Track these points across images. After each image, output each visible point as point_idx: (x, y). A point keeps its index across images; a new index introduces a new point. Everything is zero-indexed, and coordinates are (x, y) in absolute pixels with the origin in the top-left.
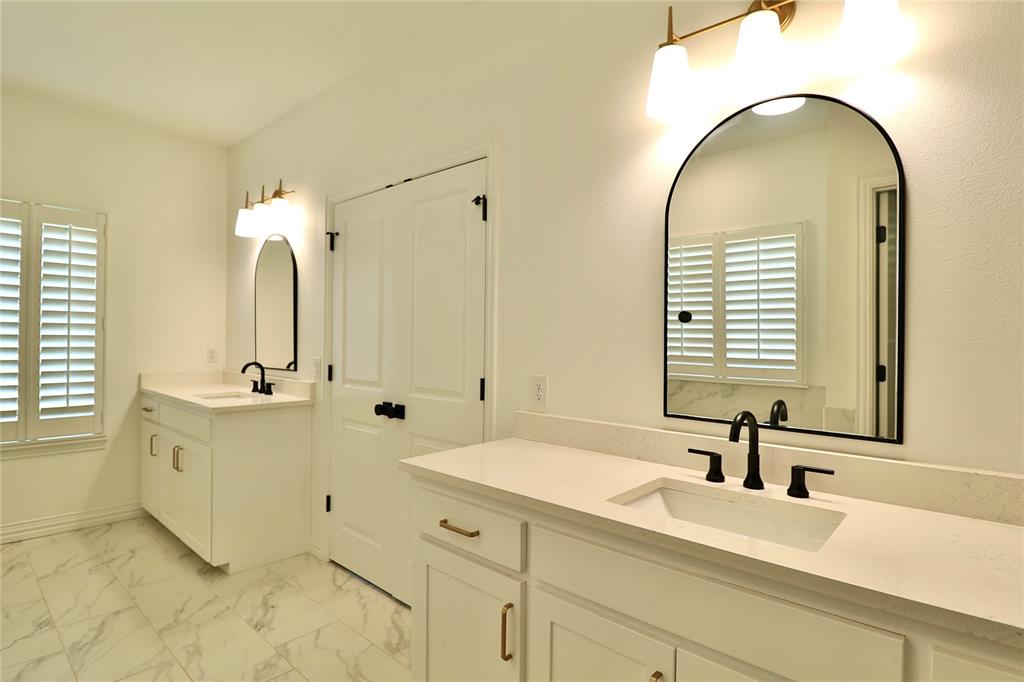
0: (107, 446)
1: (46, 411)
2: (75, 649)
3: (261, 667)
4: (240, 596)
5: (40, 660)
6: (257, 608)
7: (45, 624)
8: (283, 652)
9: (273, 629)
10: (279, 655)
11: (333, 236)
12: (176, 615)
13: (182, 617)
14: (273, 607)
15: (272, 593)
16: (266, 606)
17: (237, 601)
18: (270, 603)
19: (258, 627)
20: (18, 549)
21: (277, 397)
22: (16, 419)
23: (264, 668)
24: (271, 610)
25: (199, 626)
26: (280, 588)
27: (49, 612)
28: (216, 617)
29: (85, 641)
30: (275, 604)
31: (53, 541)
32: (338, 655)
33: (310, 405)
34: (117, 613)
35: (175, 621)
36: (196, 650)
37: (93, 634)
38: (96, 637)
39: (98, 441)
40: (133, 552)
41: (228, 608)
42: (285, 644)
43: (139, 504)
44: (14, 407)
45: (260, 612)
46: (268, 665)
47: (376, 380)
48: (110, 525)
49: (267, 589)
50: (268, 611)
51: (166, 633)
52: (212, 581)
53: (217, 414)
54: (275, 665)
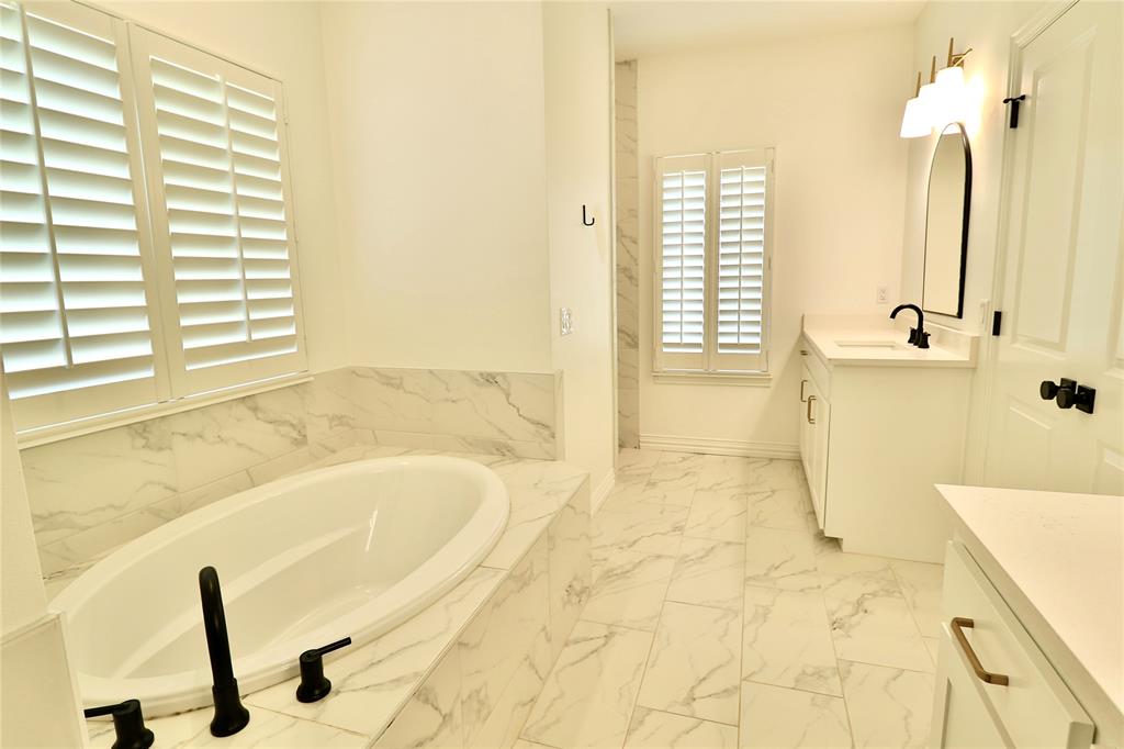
0: (772, 384)
1: (723, 346)
2: (684, 560)
3: (810, 671)
4: (839, 580)
5: (659, 557)
6: (848, 603)
7: (678, 529)
8: (843, 670)
9: (849, 636)
10: (837, 670)
11: (1015, 105)
12: (769, 569)
13: (775, 574)
14: (866, 611)
15: (874, 595)
16: (860, 606)
17: (833, 585)
18: (866, 605)
19: (835, 625)
20: (700, 460)
21: (934, 352)
22: (700, 351)
23: (813, 675)
24: (862, 614)
25: (782, 591)
26: (889, 593)
27: (687, 519)
28: (802, 590)
29: (693, 557)
30: (869, 609)
31: (724, 461)
32: (906, 718)
33: (971, 369)
34: (728, 543)
35: (766, 575)
36: (764, 614)
37: (700, 555)
38: (702, 558)
39: (763, 379)
40: (773, 492)
41: (819, 587)
42: (852, 663)
43: (798, 447)
44: (700, 340)
45: (848, 610)
46: (819, 674)
47: (1057, 340)
48: (771, 460)
49: (872, 587)
50: (857, 612)
51: (751, 582)
52: (822, 551)
53: (835, 366)
54: (826, 678)
